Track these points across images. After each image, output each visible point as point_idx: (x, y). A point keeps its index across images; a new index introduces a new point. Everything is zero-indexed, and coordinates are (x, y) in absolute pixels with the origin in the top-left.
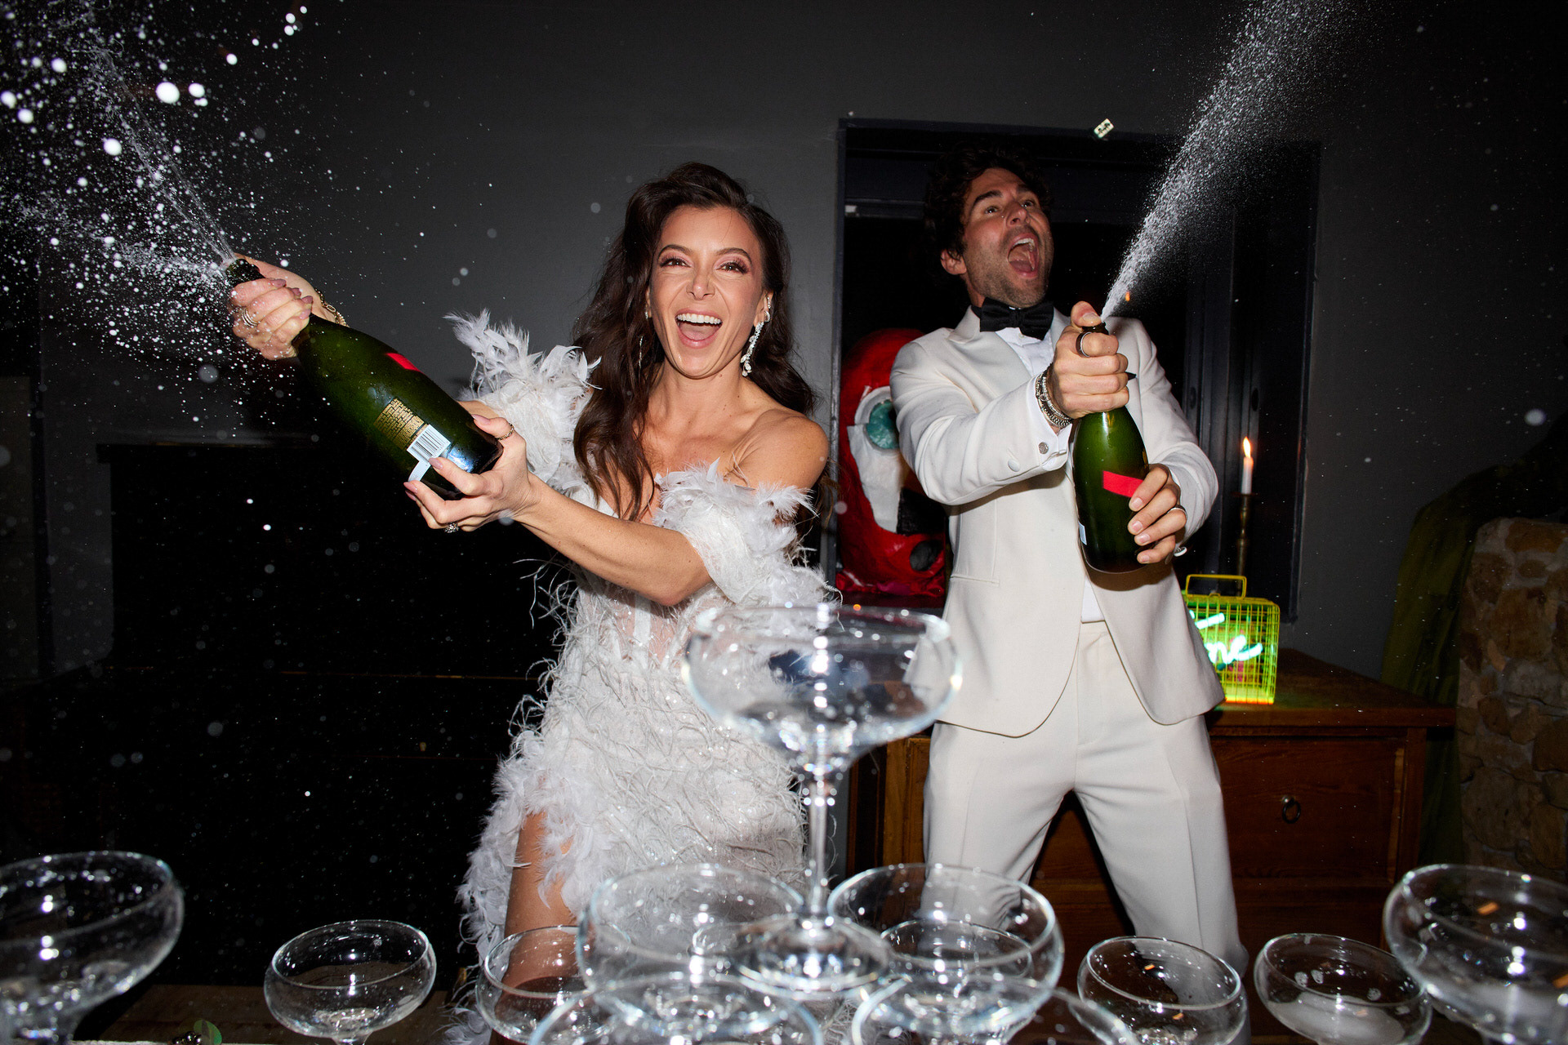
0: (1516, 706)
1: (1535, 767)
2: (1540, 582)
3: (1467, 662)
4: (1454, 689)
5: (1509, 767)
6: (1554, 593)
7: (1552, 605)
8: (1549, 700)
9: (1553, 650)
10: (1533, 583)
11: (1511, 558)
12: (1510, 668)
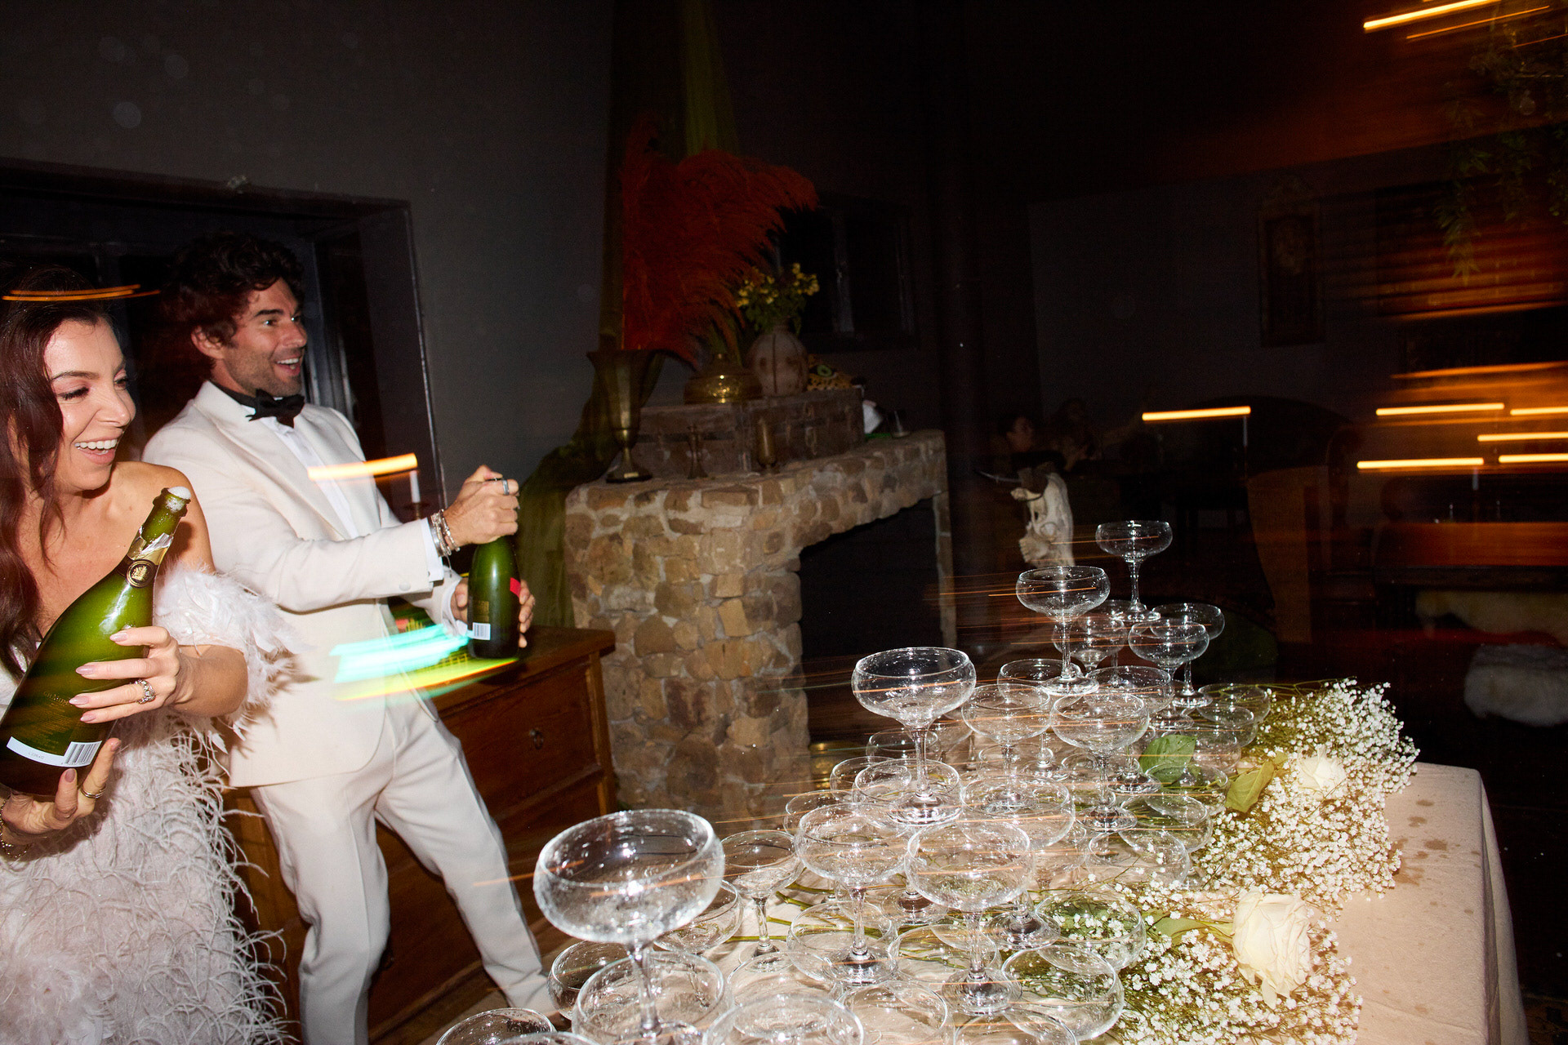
0: (615, 618)
1: (638, 655)
2: (619, 528)
3: (576, 596)
4: (572, 617)
5: (619, 661)
6: (629, 535)
7: (629, 544)
8: (638, 608)
9: (635, 574)
10: (611, 530)
11: (593, 514)
12: (607, 593)
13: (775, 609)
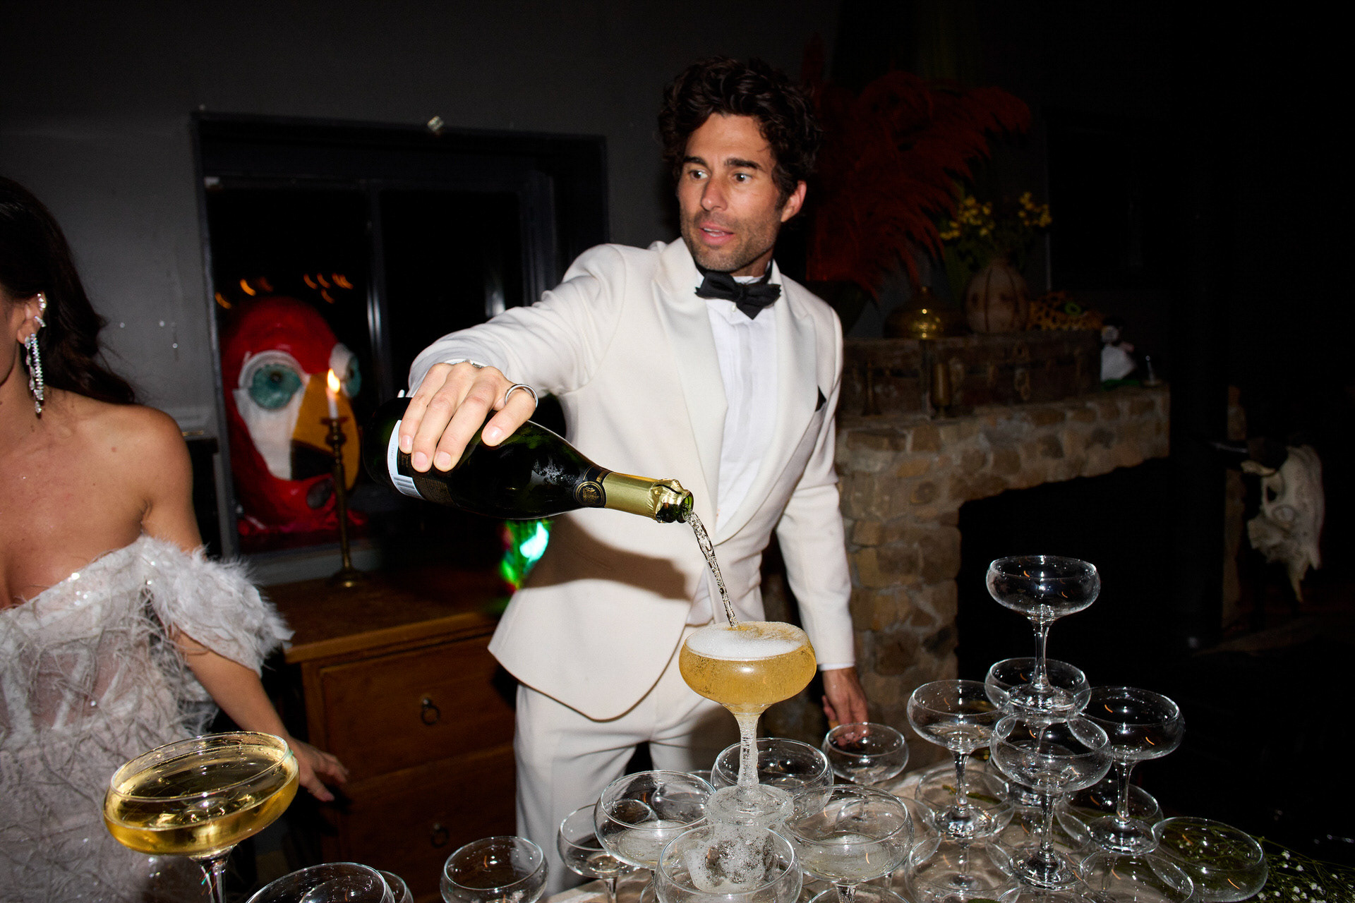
13: (921, 563)
